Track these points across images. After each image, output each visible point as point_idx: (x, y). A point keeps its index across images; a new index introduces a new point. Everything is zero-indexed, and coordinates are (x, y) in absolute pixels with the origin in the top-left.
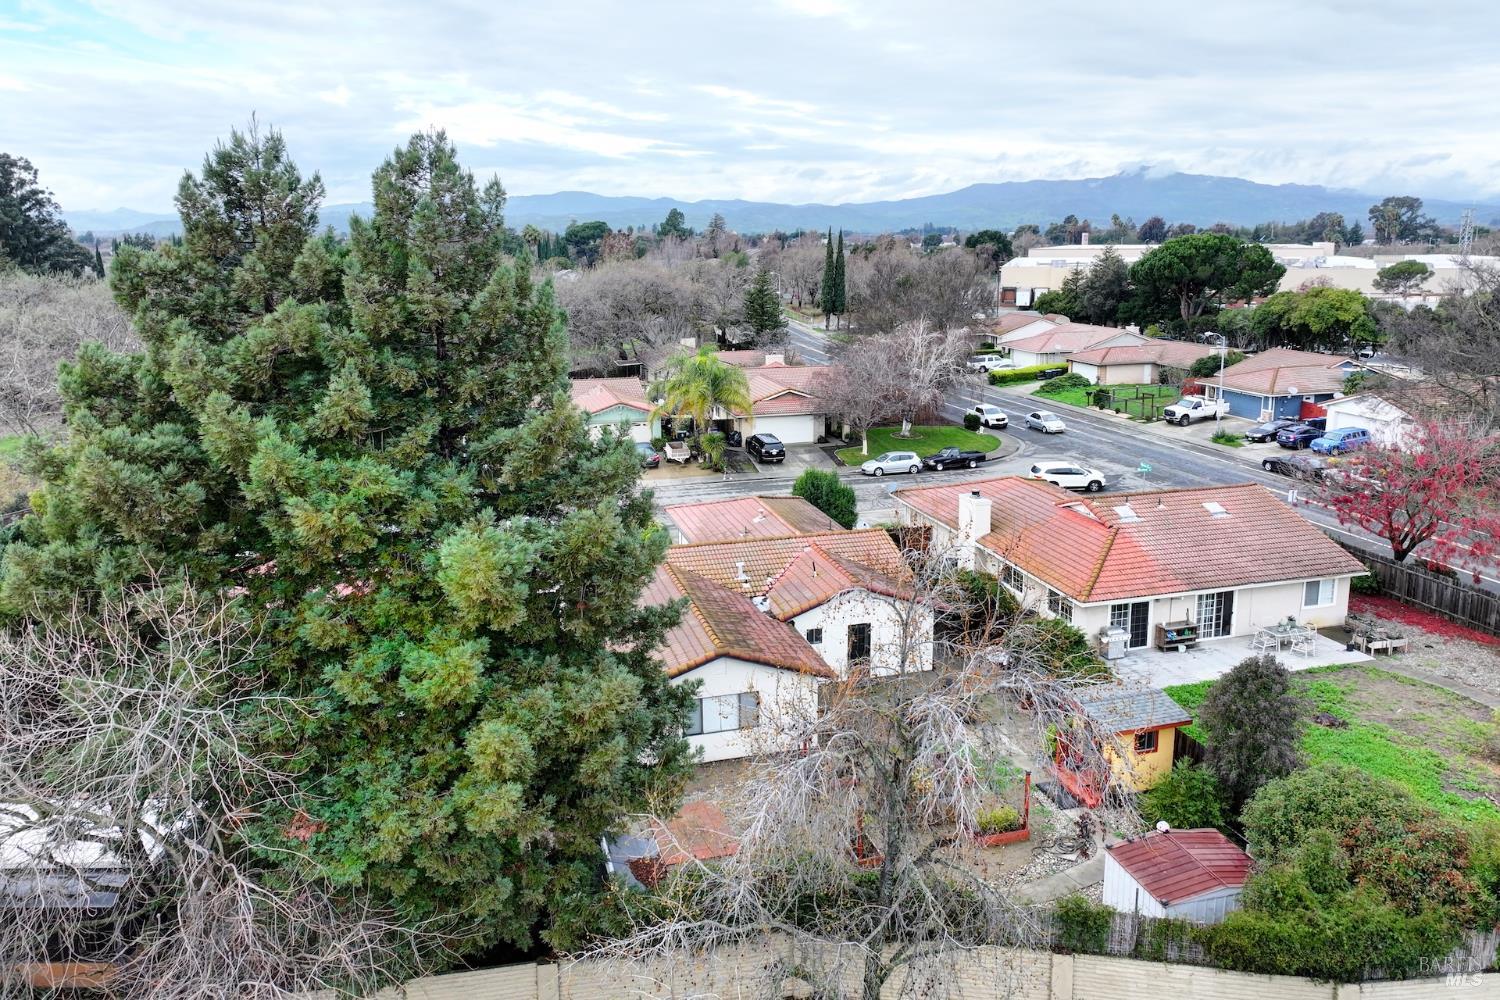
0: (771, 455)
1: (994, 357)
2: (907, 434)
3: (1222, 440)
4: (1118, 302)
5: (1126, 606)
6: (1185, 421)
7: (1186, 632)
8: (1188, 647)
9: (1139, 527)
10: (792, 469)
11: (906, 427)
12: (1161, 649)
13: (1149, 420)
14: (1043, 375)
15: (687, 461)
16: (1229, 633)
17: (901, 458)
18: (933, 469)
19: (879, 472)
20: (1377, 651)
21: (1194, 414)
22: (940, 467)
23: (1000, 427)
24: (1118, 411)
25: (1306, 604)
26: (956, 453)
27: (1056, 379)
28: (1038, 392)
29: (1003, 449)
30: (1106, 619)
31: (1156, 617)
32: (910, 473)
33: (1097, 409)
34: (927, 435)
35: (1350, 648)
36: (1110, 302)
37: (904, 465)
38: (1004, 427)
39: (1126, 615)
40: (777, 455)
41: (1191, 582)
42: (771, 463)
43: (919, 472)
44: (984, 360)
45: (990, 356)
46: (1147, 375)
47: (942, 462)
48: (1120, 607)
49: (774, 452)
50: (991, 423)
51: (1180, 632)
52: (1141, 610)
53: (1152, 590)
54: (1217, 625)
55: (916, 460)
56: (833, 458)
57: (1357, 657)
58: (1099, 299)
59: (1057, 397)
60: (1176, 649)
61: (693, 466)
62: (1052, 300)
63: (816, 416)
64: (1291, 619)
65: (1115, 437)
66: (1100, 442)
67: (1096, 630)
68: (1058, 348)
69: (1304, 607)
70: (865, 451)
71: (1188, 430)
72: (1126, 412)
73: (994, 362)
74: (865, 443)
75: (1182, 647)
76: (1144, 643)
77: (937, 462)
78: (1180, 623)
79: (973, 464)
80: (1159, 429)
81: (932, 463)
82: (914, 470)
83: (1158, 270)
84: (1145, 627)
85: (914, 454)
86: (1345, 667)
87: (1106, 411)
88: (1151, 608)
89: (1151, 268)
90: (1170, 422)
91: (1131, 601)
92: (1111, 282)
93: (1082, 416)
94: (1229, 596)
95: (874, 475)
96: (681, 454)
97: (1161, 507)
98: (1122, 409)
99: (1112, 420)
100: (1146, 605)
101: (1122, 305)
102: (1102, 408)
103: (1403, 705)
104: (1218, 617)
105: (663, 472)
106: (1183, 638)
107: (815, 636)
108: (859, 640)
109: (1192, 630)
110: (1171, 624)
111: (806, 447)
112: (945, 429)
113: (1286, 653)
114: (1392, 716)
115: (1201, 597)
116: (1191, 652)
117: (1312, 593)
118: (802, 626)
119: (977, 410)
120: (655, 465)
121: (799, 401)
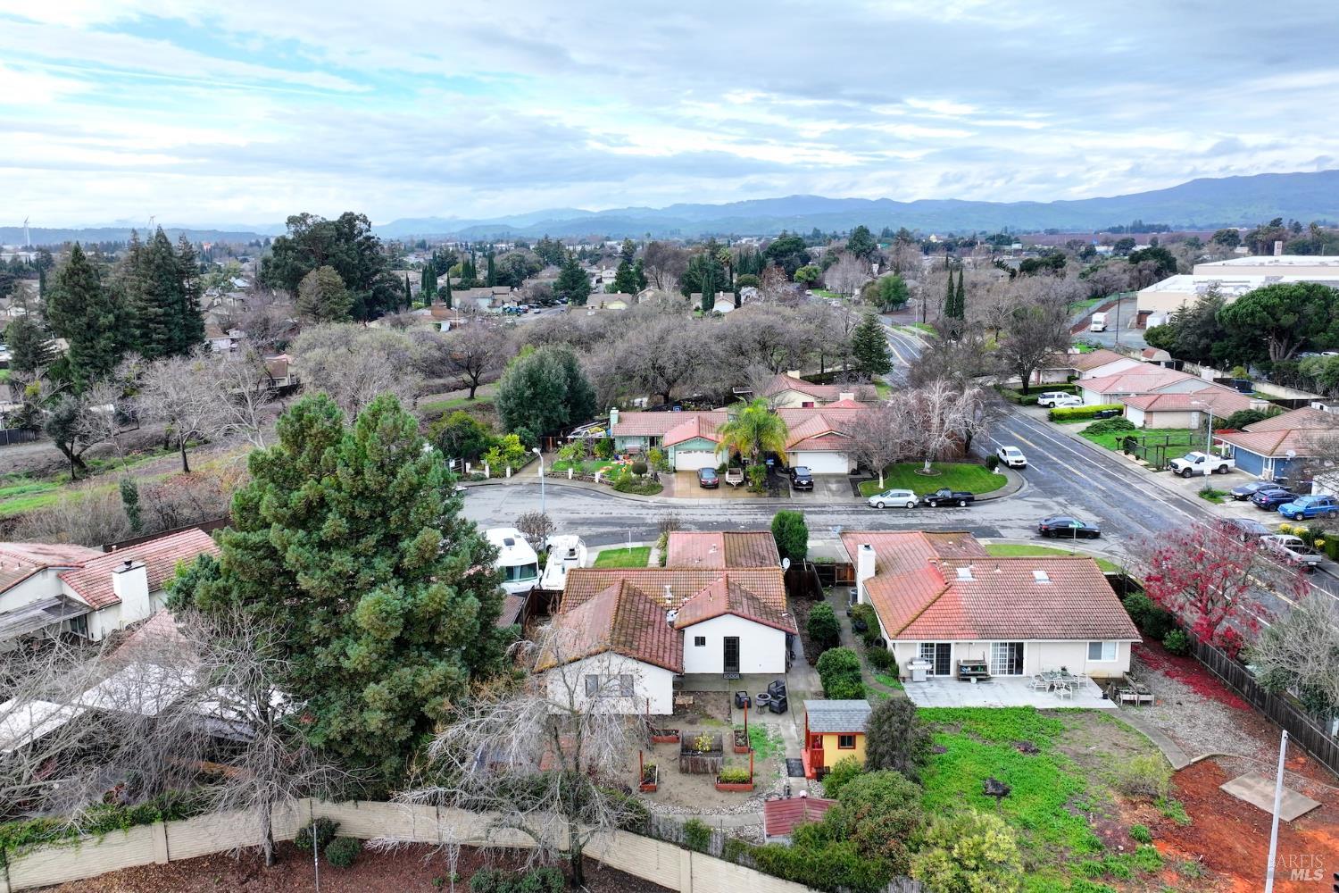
0: (802, 485)
1: (1063, 393)
2: (928, 471)
3: (1207, 496)
4: (1213, 341)
5: (932, 645)
6: (1187, 473)
7: (979, 669)
8: (979, 680)
9: (968, 585)
10: (817, 496)
11: (927, 465)
12: (959, 679)
13: (1159, 469)
14: (1099, 414)
15: (740, 485)
16: (1021, 673)
17: (899, 495)
18: (928, 505)
19: (881, 506)
20: (1125, 701)
21: (1195, 468)
22: (934, 504)
23: (1019, 468)
24: (1138, 458)
26: (948, 494)
27: (1109, 421)
28: (1083, 432)
29: (1003, 490)
30: (918, 652)
31: (956, 656)
32: (907, 507)
33: (1122, 453)
34: (945, 472)
35: (1105, 697)
36: (1204, 342)
37: (902, 501)
38: (1024, 467)
39: (932, 651)
40: (807, 484)
41: (985, 633)
42: (801, 490)
43: (915, 507)
44: (1053, 396)
45: (1059, 393)
46: (1194, 421)
47: (935, 500)
48: (927, 645)
49: (804, 482)
50: (1010, 463)
51: (974, 668)
52: (944, 651)
53: (951, 635)
54: (1011, 666)
55: (913, 498)
56: (855, 488)
57: (1109, 704)
58: (1191, 339)
59: (1097, 439)
60: (969, 680)
61: (743, 490)
62: (1159, 334)
63: (851, 455)
64: (1064, 669)
65: (1112, 484)
66: (1095, 489)
67: (907, 659)
68: (1120, 389)
69: (1088, 660)
70: (881, 486)
71: (1187, 481)
72: (1145, 459)
73: (1063, 399)
74: (881, 478)
75: (974, 680)
76: (948, 673)
77: (931, 500)
78: (975, 661)
79: (963, 504)
80: (1165, 479)
81: (927, 501)
82: (910, 506)
83: (1241, 317)
84: (948, 661)
85: (911, 492)
86: (1089, 710)
87: (1131, 457)
88: (953, 648)
89: (1235, 314)
90: (1177, 474)
91: (935, 642)
92: (1205, 323)
93: (1104, 459)
94: (1020, 647)
95: (877, 507)
96: (735, 480)
97: (998, 571)
98: (1142, 456)
99: (1129, 466)
100: (949, 645)
101: (1215, 345)
102: (1127, 453)
103: (1101, 745)
104: (1011, 661)
105: (719, 492)
106: (976, 673)
107: (700, 641)
108: (731, 648)
109: (985, 668)
110: (968, 661)
111: (838, 478)
112: (966, 467)
113: (1052, 694)
114: (1083, 751)
115: (996, 644)
116: (981, 684)
117: (1095, 651)
118: (690, 634)
119: (1004, 451)
120: (715, 486)
121: (834, 440)
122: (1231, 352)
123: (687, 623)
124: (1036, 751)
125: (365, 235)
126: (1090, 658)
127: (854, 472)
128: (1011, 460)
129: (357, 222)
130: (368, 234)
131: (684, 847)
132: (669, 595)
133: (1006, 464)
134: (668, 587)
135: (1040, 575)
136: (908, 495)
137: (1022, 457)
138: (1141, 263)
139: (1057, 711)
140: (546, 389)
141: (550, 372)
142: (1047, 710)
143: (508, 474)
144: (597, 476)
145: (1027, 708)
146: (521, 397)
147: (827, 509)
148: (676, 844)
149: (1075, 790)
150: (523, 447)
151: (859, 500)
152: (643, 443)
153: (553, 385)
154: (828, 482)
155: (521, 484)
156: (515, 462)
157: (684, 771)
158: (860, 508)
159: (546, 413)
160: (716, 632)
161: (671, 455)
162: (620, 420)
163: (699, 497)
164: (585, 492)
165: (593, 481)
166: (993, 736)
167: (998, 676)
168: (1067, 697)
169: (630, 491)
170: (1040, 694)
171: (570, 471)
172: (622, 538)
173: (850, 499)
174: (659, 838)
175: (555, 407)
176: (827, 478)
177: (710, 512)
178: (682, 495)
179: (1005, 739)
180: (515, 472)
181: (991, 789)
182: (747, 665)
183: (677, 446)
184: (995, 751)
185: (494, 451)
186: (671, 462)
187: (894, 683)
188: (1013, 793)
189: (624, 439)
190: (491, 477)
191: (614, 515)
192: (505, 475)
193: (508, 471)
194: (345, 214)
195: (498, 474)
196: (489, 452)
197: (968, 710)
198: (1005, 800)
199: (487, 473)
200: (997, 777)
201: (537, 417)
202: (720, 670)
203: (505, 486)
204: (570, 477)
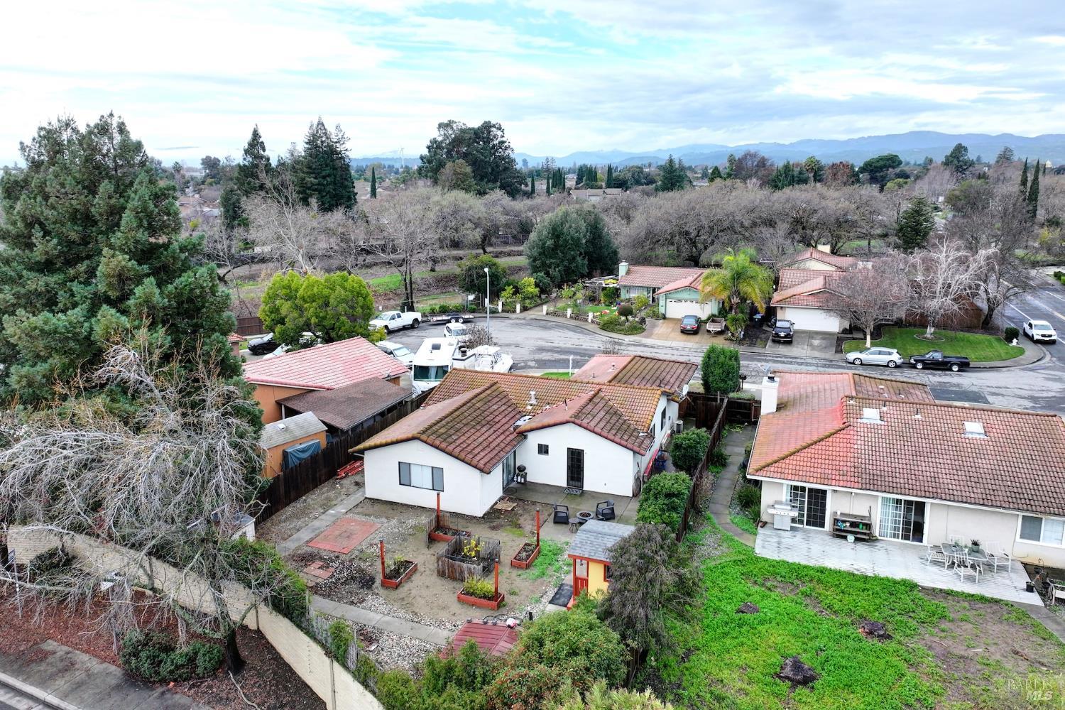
2: (928, 336)
5: (803, 489)
7: (861, 526)
8: (857, 540)
9: (872, 428)
10: (795, 349)
12: (833, 535)
15: (718, 333)
16: (920, 540)
17: (880, 353)
18: (914, 367)
19: (858, 362)
22: (920, 366)
23: (1047, 343)
26: (938, 356)
29: (1015, 362)
30: (784, 495)
31: (834, 506)
32: (887, 366)
34: (951, 339)
37: (883, 359)
38: (1053, 342)
39: (803, 496)
40: (786, 337)
41: (871, 482)
42: (779, 342)
43: (897, 367)
47: (922, 361)
48: (796, 488)
49: (782, 334)
51: (853, 525)
52: (818, 498)
53: (826, 479)
54: (906, 530)
55: (896, 357)
56: (839, 346)
57: (1030, 599)
60: (845, 538)
61: (719, 337)
63: (845, 315)
64: (975, 544)
67: (771, 502)
69: (1016, 539)
70: (866, 343)
74: (868, 337)
75: (851, 538)
76: (822, 525)
77: (917, 361)
78: (856, 517)
79: (955, 368)
81: (912, 361)
82: (892, 365)
84: (823, 511)
85: (895, 351)
86: (997, 602)
88: (829, 496)
91: (808, 486)
94: (920, 507)
95: (853, 363)
96: (715, 328)
97: (918, 417)
100: (824, 492)
103: (992, 649)
104: (907, 523)
105: (696, 338)
106: (860, 531)
107: (543, 449)
108: (575, 460)
109: (868, 526)
110: (849, 515)
111: (825, 335)
112: (980, 337)
113: (950, 572)
114: (960, 650)
115: (888, 500)
116: (860, 546)
117: (1031, 528)
119: (1030, 325)
120: (695, 332)
123: (531, 427)
124: (886, 637)
125: (499, 139)
126: (1022, 537)
127: (845, 331)
128: (1037, 334)
129: (492, 129)
130: (502, 139)
131: (329, 652)
133: (1031, 338)
135: (974, 428)
136: (890, 354)
137: (1052, 332)
139: (948, 593)
140: (566, 241)
141: (570, 227)
142: (934, 589)
143: (518, 309)
144: (591, 315)
145: (904, 583)
146: (543, 247)
147: (798, 360)
149: (918, 700)
150: (538, 289)
151: (839, 356)
152: (646, 293)
153: (572, 238)
154: (812, 338)
155: (524, 319)
156: (528, 301)
157: (441, 574)
158: (834, 363)
159: (566, 263)
161: (662, 302)
162: (628, 272)
163: (674, 339)
164: (576, 329)
165: (587, 320)
166: (836, 607)
167: (888, 539)
168: (970, 579)
169: (612, 331)
170: (935, 569)
171: (569, 312)
172: (565, 363)
173: (830, 354)
174: (308, 633)
175: (574, 258)
176: (811, 335)
177: (675, 352)
178: (660, 337)
179: (850, 613)
180: (524, 309)
181: (788, 671)
183: (668, 294)
184: (828, 624)
185: (510, 290)
186: (662, 310)
187: (750, 525)
188: (818, 684)
189: (629, 288)
190: (503, 311)
192: (514, 312)
193: (518, 307)
194: (485, 123)
195: (509, 309)
196: (504, 290)
197: (822, 570)
198: (802, 691)
199: (500, 308)
200: (804, 658)
201: (558, 266)
203: (511, 319)
204: (569, 316)
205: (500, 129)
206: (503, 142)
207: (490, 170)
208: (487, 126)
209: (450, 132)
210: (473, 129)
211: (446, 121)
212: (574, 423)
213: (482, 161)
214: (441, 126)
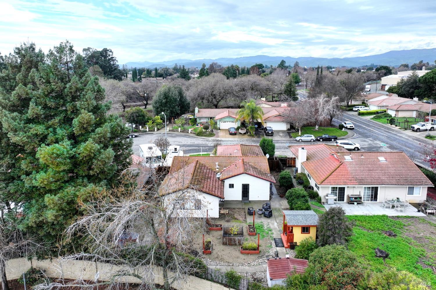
0: (269, 133)
1: (362, 106)
2: (317, 129)
3: (428, 138)
4: (415, 90)
5: (337, 188)
6: (418, 130)
7: (358, 198)
8: (358, 204)
10: (275, 138)
11: (317, 127)
12: (348, 203)
13: (406, 129)
14: (377, 113)
15: (245, 134)
16: (376, 201)
17: (308, 137)
18: (319, 140)
19: (300, 140)
20: (429, 213)
21: (421, 128)
22: (321, 140)
23: (351, 129)
24: (396, 126)
25: (408, 194)
26: (327, 136)
27: (380, 115)
28: (372, 118)
29: (348, 136)
30: (330, 191)
31: (348, 192)
32: (311, 141)
33: (390, 125)
34: (324, 130)
35: (419, 211)
36: (412, 90)
37: (309, 139)
38: (353, 129)
39: (336, 190)
40: (271, 133)
41: (361, 182)
42: (269, 135)
43: (314, 141)
44: (359, 107)
45: (361, 106)
46: (414, 114)
47: (322, 138)
48: (334, 188)
49: (270, 132)
50: (348, 127)
51: (355, 198)
52: (342, 190)
53: (345, 183)
54: (372, 197)
55: (313, 138)
56: (289, 135)
57: (421, 214)
58: (407, 89)
59: (378, 120)
60: (354, 204)
61: (246, 136)
62: (393, 89)
63: (287, 122)
64: (398, 199)
65: (389, 134)
66: (383, 135)
67: (325, 194)
68: (385, 104)
69: (407, 195)
70: (300, 134)
71: (418, 133)
72: (399, 126)
73: (362, 108)
74: (300, 131)
75: (356, 203)
76: (343, 200)
77: (320, 138)
78: (356, 195)
79: (333, 140)
80: (409, 133)
81: (319, 139)
82: (312, 140)
83: (428, 79)
84: (344, 195)
85: (313, 135)
86: (413, 217)
87: (393, 126)
88: (346, 189)
89: (426, 78)
90: (413, 131)
91: (338, 186)
92: (412, 83)
93: (383, 127)
94: (376, 189)
95: (299, 141)
96: (243, 132)
97: (363, 157)
98: (398, 125)
99: (393, 129)
100: (344, 188)
101: (416, 91)
102: (391, 125)
103: (425, 233)
104: (372, 195)
105: (237, 136)
106: (356, 200)
107: (231, 186)
108: (246, 189)
109: (361, 198)
110: (353, 195)
111: (283, 132)
112: (330, 128)
113: (393, 210)
114: (417, 236)
115: (365, 188)
116: (359, 205)
117: (411, 191)
118: (227, 183)
119: (345, 123)
120: (235, 134)
121: (281, 117)
122: (422, 94)
123: (226, 178)
124: (395, 236)
125: (111, 56)
127: (288, 130)
128: (348, 126)
129: (108, 52)
130: (112, 56)
131: (226, 286)
132: (218, 167)
133: (347, 128)
134: (217, 163)
135: (382, 159)
136: (311, 136)
137: (352, 125)
138: (380, 71)
139: (398, 217)
140: (171, 100)
141: (172, 94)
142: (393, 217)
143: (156, 130)
144: (190, 130)
145: (384, 216)
146: (161, 102)
147: (279, 142)
148: (221, 284)
149: (421, 255)
150: (162, 121)
151: (292, 139)
152: (207, 120)
153: (173, 98)
154: (279, 133)
155: (160, 134)
156: (159, 126)
157: (224, 244)
158: (292, 142)
159: (171, 109)
160: (239, 182)
161: (218, 123)
162: (199, 112)
163: (229, 138)
164: (185, 136)
165: (188, 132)
166: (372, 228)
167: (366, 202)
168: (401, 211)
169: (202, 136)
170: (387, 210)
171: (179, 129)
172: (199, 151)
173: (288, 138)
174: (212, 280)
175: (174, 107)
176: (278, 132)
177: (233, 142)
178: (223, 137)
179: (378, 230)
180: (158, 129)
181: (379, 254)
182: (253, 196)
183: (221, 119)
184: (375, 236)
185: (151, 122)
186: (218, 126)
187: (319, 205)
188: (390, 256)
189: (200, 118)
190: (149, 131)
191: (195, 143)
192: (154, 131)
193: (156, 129)
194: (104, 49)
195: (152, 130)
196: (148, 122)
197: (356, 216)
198: (387, 260)
199: (147, 130)
200: (381, 248)
201: (168, 110)
202: (240, 198)
203: (154, 134)
204: (179, 131)
205: (111, 51)
206: (112, 58)
207: (109, 70)
208: (106, 50)
209: (89, 53)
210: (99, 51)
211: (87, 48)
212: (246, 173)
213: (105, 66)
214: (84, 50)
